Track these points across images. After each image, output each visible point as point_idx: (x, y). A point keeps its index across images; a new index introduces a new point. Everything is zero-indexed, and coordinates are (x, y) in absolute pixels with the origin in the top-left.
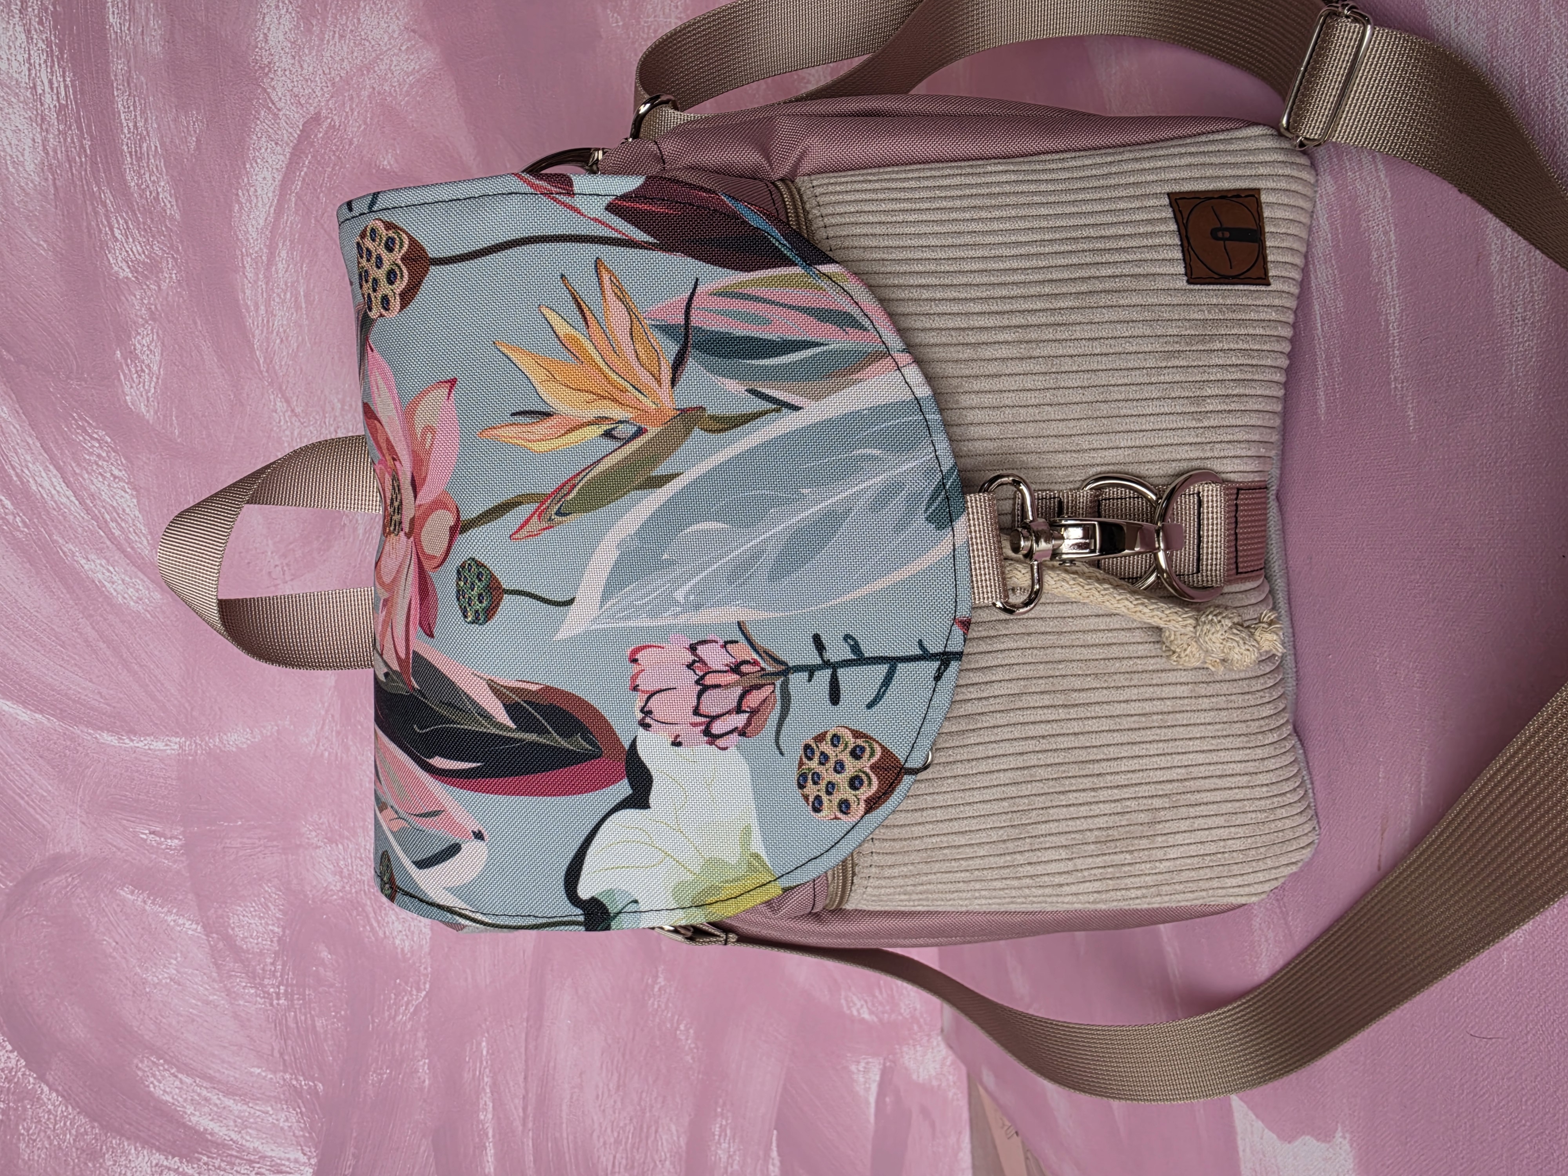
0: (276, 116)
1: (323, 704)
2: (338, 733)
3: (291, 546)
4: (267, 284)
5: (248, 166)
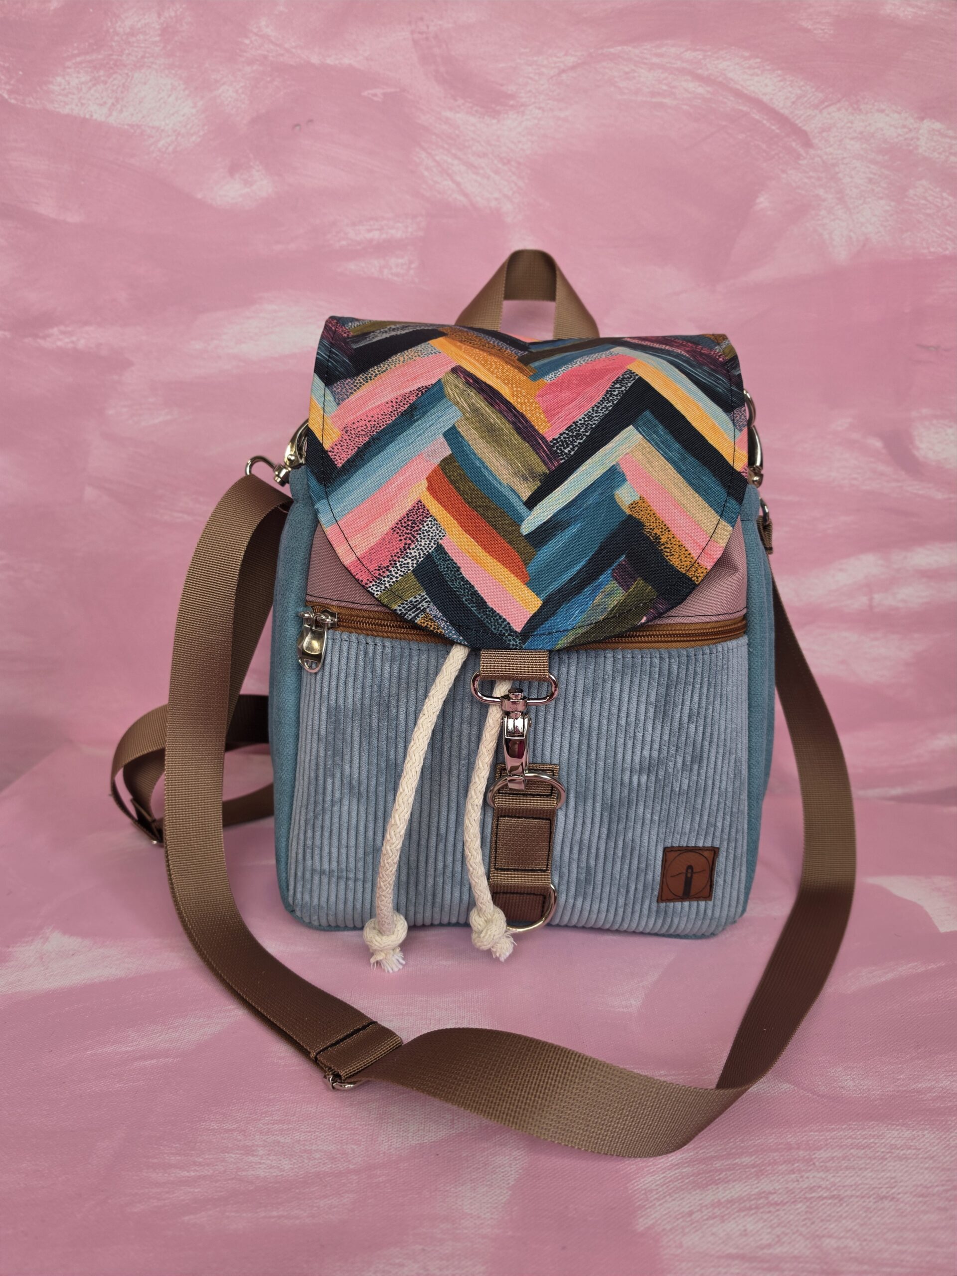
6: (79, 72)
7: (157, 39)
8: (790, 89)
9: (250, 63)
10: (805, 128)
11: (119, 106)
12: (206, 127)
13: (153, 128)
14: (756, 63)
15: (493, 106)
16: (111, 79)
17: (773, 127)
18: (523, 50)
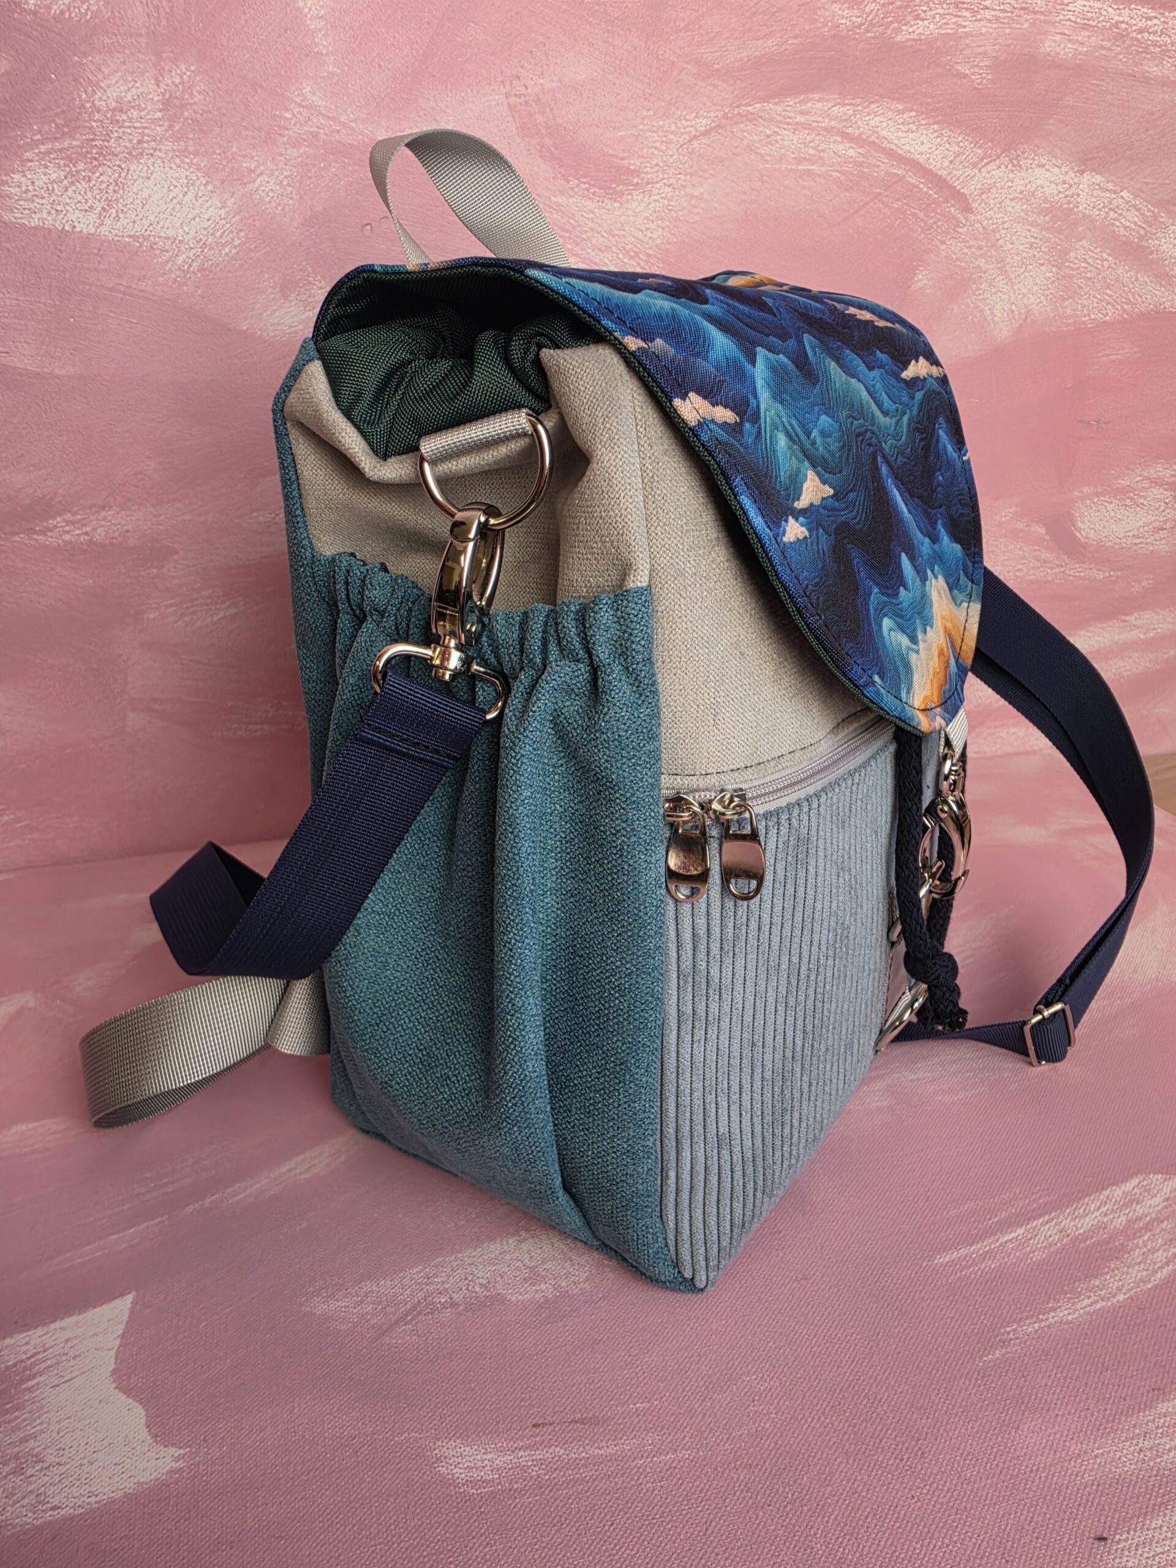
0: (975, 165)
1: (355, 121)
2: (316, 135)
3: (548, 110)
4: (825, 129)
5: (936, 127)
6: (46, 167)
7: (159, 115)
8: (948, 146)
9: (295, 144)
10: (962, 191)
11: (113, 211)
12: (243, 234)
13: (168, 238)
14: (910, 117)
15: (614, 186)
16: (98, 174)
17: (931, 192)
18: (645, 113)
